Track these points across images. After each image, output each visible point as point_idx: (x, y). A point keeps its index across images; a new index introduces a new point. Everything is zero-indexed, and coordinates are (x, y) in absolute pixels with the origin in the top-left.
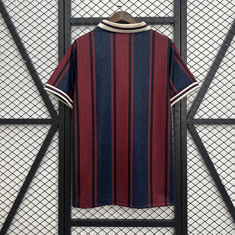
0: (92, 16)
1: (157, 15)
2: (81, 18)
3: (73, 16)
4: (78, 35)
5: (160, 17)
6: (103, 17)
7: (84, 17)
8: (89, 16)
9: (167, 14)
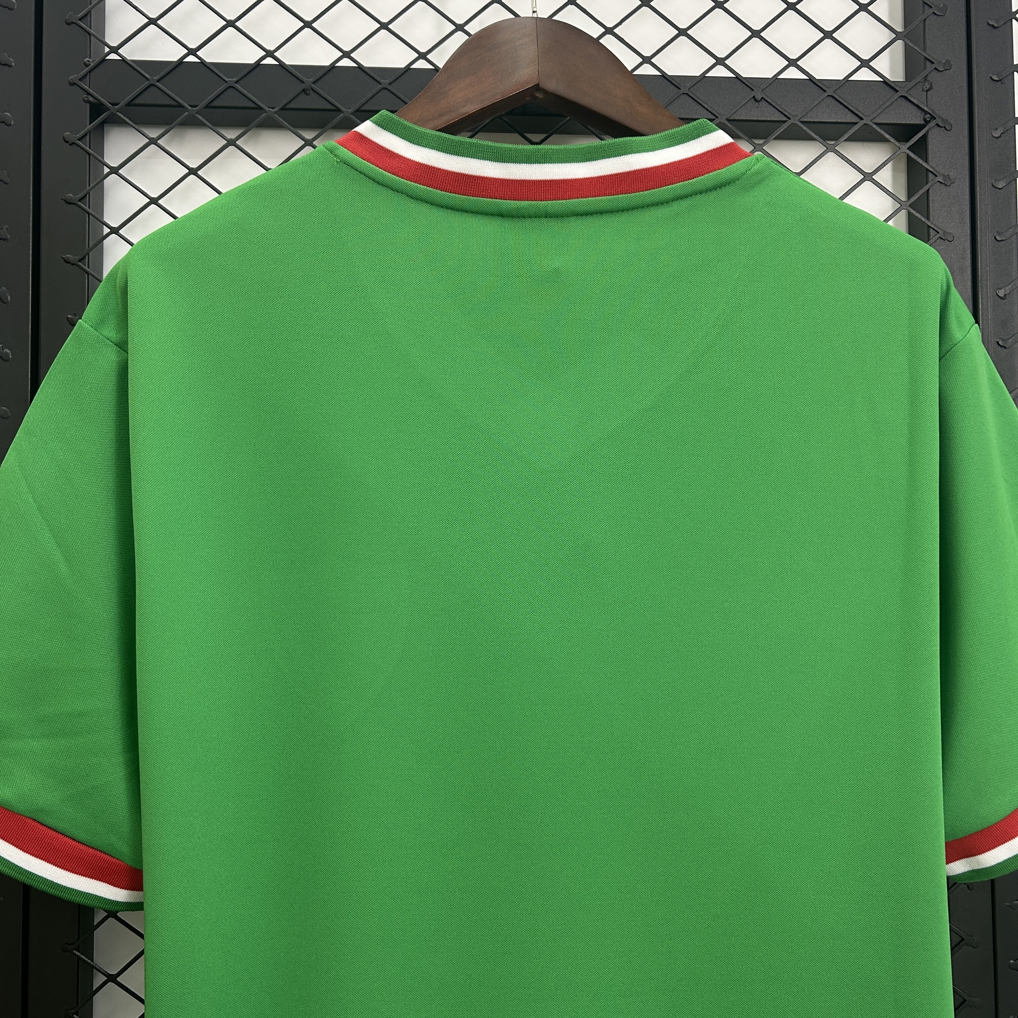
0: (270, 54)
1: (792, 63)
2: (181, 62)
3: (114, 50)
4: (154, 201)
5: (811, 79)
6: (366, 64)
7: (209, 55)
8: (249, 55)
9: (865, 64)
